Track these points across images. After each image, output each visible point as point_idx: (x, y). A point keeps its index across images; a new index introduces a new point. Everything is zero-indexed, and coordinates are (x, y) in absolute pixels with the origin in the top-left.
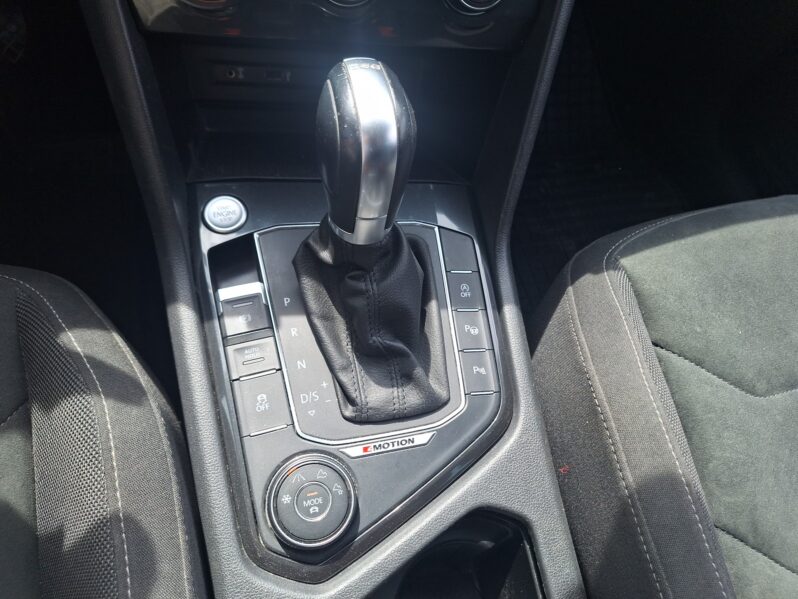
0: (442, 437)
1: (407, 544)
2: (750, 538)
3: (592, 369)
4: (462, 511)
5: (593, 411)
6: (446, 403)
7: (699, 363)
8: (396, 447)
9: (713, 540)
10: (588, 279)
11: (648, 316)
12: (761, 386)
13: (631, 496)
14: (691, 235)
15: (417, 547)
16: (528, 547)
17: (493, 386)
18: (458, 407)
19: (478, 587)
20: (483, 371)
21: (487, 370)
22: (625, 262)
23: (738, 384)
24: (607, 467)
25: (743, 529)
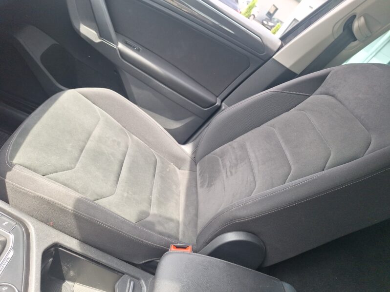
0: (15, 248)
1: (36, 279)
2: (99, 198)
3: (38, 194)
4: (40, 257)
5: (48, 203)
6: (6, 241)
7: (56, 172)
8: (6, 264)
9: (95, 203)
10: (9, 174)
11: (35, 170)
12: (73, 166)
13: (74, 211)
14: (23, 142)
15: (39, 277)
16: (61, 249)
17: (14, 223)
18: (11, 237)
19: (54, 278)
20: (6, 223)
21: (7, 221)
22: (15, 161)
23: (68, 169)
24: (63, 211)
25: (96, 197)
